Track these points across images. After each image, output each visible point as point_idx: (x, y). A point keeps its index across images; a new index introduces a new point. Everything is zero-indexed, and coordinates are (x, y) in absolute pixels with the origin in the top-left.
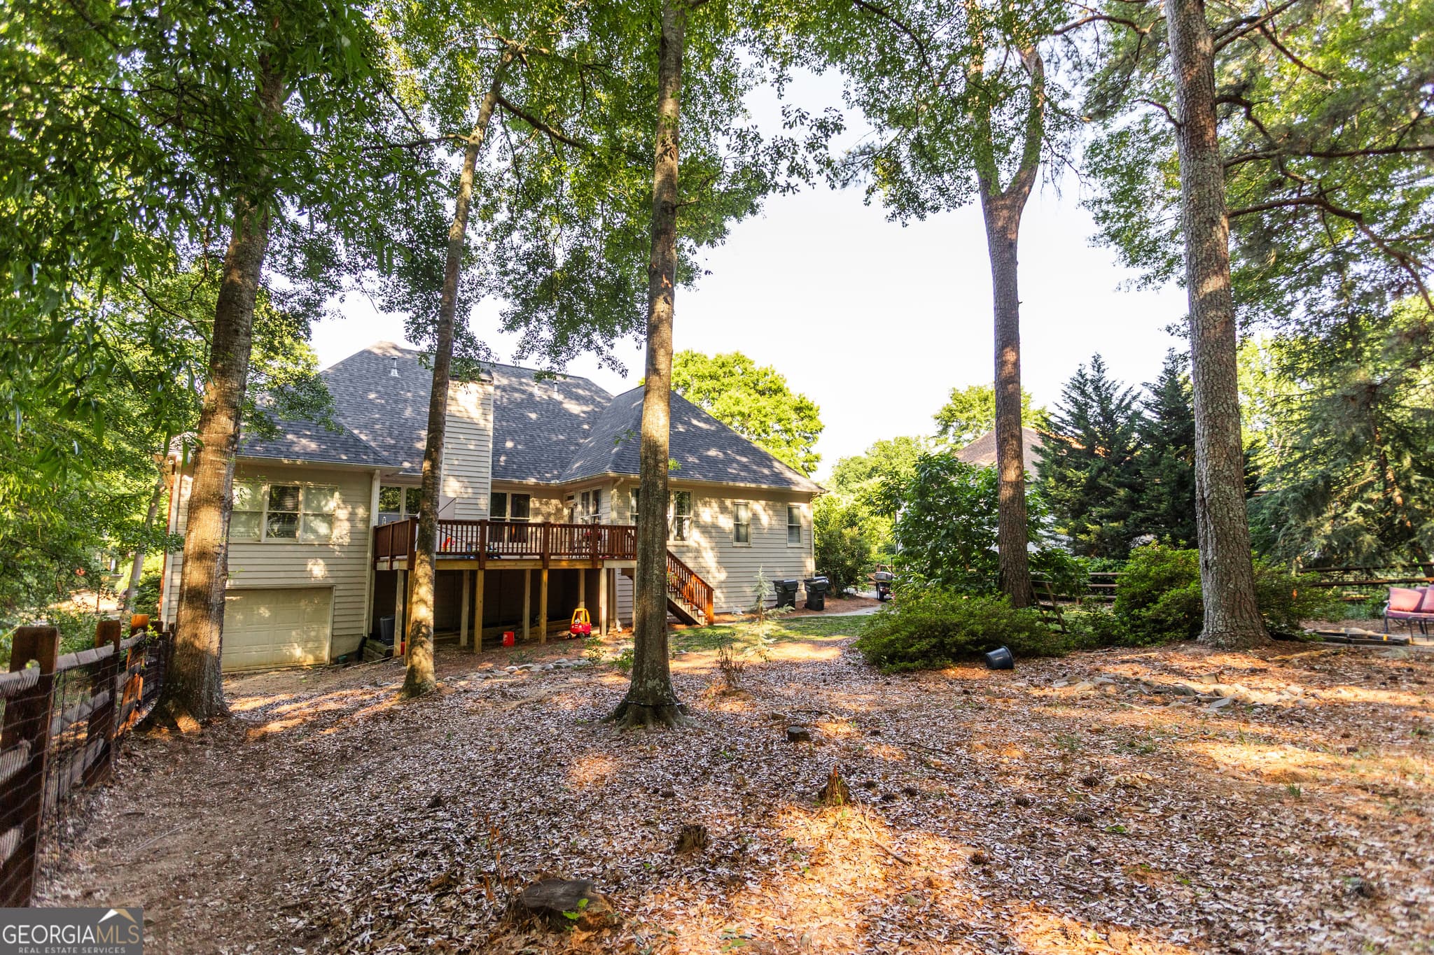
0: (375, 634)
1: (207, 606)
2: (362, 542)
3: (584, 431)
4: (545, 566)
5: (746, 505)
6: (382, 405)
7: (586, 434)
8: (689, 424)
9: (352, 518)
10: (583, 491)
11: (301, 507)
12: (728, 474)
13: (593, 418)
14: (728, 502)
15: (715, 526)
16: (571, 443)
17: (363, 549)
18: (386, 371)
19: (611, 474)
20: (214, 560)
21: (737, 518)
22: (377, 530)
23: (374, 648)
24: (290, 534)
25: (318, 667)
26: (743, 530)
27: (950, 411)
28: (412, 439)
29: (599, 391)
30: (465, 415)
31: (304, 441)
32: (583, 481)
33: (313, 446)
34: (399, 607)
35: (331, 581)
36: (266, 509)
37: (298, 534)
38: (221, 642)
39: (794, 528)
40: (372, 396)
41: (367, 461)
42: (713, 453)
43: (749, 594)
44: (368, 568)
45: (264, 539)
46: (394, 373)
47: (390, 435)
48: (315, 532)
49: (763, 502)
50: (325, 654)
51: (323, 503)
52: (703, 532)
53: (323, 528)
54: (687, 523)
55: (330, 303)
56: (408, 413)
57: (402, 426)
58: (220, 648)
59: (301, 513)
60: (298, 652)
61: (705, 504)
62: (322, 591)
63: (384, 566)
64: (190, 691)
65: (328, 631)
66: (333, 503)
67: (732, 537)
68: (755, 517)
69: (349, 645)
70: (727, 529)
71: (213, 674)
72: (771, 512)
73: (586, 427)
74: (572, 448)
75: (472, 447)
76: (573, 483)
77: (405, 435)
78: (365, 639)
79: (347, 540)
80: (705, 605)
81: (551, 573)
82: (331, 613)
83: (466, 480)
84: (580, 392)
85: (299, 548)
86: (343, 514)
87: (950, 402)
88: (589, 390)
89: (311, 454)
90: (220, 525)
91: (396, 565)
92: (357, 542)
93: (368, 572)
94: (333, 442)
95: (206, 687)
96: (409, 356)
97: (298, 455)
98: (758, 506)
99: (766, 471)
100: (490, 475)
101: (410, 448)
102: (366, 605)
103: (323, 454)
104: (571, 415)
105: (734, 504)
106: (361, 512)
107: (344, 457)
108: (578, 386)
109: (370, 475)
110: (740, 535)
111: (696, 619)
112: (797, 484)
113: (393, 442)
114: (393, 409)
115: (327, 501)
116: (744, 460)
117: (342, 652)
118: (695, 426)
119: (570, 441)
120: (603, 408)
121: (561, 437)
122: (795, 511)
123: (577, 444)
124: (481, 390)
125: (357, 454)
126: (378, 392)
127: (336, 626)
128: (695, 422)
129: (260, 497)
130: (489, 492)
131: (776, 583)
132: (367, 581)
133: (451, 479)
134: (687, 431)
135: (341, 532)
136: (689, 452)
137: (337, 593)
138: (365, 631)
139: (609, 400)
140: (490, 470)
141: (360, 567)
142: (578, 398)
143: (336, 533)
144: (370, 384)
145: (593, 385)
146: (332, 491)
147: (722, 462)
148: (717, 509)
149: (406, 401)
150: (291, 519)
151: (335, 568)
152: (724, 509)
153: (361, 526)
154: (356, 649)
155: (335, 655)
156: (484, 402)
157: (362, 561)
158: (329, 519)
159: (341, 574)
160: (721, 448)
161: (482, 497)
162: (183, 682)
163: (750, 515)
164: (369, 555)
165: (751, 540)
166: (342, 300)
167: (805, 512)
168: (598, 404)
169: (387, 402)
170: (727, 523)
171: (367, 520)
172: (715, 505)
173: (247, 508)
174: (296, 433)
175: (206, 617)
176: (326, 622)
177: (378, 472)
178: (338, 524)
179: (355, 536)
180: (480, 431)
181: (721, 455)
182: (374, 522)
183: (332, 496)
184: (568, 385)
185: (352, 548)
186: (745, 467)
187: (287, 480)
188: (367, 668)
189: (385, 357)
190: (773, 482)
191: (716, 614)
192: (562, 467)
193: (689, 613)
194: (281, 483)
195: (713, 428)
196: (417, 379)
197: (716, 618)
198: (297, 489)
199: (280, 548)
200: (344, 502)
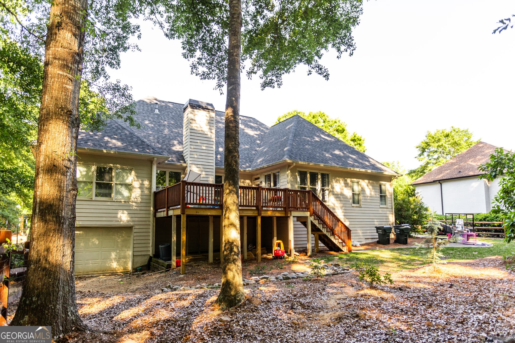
0: (157, 255)
1: (59, 221)
2: (148, 201)
3: (258, 144)
4: (259, 214)
5: (358, 183)
6: (152, 127)
7: (259, 146)
8: (321, 137)
9: (142, 187)
10: (266, 174)
11: (114, 179)
12: (349, 164)
13: (261, 137)
14: (349, 180)
15: (342, 194)
16: (252, 150)
17: (148, 205)
18: (153, 111)
19: (289, 161)
20: (64, 174)
21: (353, 191)
22: (156, 194)
23: (158, 263)
24: (109, 195)
25: (126, 273)
26: (356, 197)
27: (427, 143)
28: (170, 145)
29: (261, 124)
30: (199, 129)
31: (114, 141)
32: (268, 167)
33: (119, 144)
34: (174, 238)
35: (132, 224)
36: (94, 181)
37: (113, 195)
38: (73, 256)
39: (383, 197)
40: (147, 122)
41: (149, 153)
42: (337, 152)
43: (361, 234)
44: (151, 216)
45: (94, 198)
46: (157, 111)
47: (158, 142)
48: (121, 194)
49: (367, 181)
50: (130, 267)
51: (125, 178)
52: (336, 198)
53: (126, 193)
54: (327, 192)
55: (132, 40)
56: (166, 131)
57: (163, 138)
58: (73, 262)
59: (113, 183)
60: (114, 265)
61: (336, 182)
62: (128, 229)
63: (162, 214)
64: (44, 306)
65: (130, 253)
66: (131, 178)
67: (351, 201)
68: (363, 190)
69: (143, 261)
70: (349, 197)
71: (67, 289)
72: (371, 187)
73: (258, 142)
74: (254, 152)
75: (204, 148)
76: (261, 169)
77: (167, 142)
78: (151, 258)
79: (139, 200)
80: (347, 240)
81: (263, 218)
82: (132, 242)
83: (201, 167)
84: (252, 124)
85: (113, 204)
86: (136, 184)
87: (425, 138)
88: (256, 124)
89: (118, 148)
90: (69, 140)
91: (171, 213)
92: (144, 201)
93: (151, 219)
94: (130, 142)
95: (61, 301)
96: (163, 104)
97: (111, 148)
98: (364, 183)
99: (367, 163)
100: (214, 164)
101: (170, 149)
102: (151, 238)
103: (124, 148)
104: (249, 135)
105: (353, 182)
106: (146, 183)
107: (137, 150)
108: (250, 122)
109: (151, 161)
110: (356, 200)
111: (341, 248)
112: (385, 171)
113: (160, 146)
114: (158, 129)
115: (128, 177)
116: (354, 157)
117: (138, 265)
118: (323, 138)
119: (251, 149)
120: (265, 133)
121: (247, 147)
122: (383, 187)
123: (256, 150)
124: (208, 115)
125: (144, 149)
126: (149, 120)
127: (135, 250)
128: (323, 136)
129: (90, 173)
130: (214, 174)
131: (378, 228)
132: (151, 223)
133: (193, 166)
134: (321, 140)
135: (136, 194)
136: (325, 151)
137: (135, 231)
138: (151, 253)
139: (267, 129)
140: (214, 162)
141: (147, 216)
142: (251, 127)
143: (133, 195)
144: (145, 116)
145: (258, 121)
146: (131, 170)
147: (343, 157)
148: (343, 184)
149: (164, 125)
150: (109, 187)
151: (133, 216)
152: (346, 185)
153: (146, 192)
154: (146, 263)
155: (136, 266)
156: (210, 122)
157: (147, 212)
158: (129, 187)
159: (137, 219)
160: (340, 150)
161: (210, 177)
162: (38, 296)
163: (360, 188)
164: (152, 209)
165: (361, 203)
166: (139, 37)
167: (388, 187)
168: (262, 131)
169: (154, 125)
170: (348, 193)
171: (150, 188)
172: (342, 182)
173: (84, 180)
174: (109, 137)
175: (59, 231)
176: (129, 247)
177: (155, 159)
178: (134, 190)
179: (144, 197)
180: (208, 139)
181: (342, 154)
182: (154, 189)
183: (131, 174)
184: (245, 121)
185: (142, 205)
186: (355, 161)
187: (106, 163)
188: (158, 276)
189: (151, 104)
190: (373, 169)
191: (353, 245)
192: (250, 162)
193: (338, 245)
194: (102, 165)
195: (333, 140)
196: (169, 115)
197: (353, 248)
198: (111, 169)
199: (103, 203)
200: (137, 177)
